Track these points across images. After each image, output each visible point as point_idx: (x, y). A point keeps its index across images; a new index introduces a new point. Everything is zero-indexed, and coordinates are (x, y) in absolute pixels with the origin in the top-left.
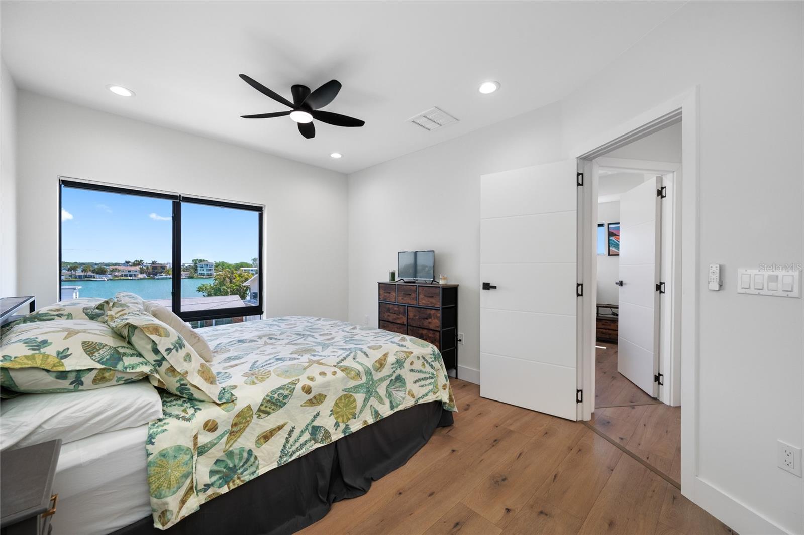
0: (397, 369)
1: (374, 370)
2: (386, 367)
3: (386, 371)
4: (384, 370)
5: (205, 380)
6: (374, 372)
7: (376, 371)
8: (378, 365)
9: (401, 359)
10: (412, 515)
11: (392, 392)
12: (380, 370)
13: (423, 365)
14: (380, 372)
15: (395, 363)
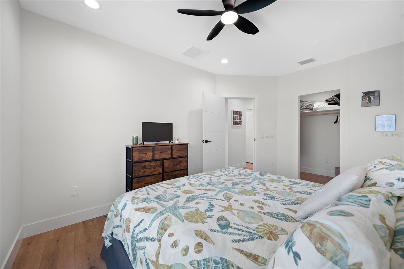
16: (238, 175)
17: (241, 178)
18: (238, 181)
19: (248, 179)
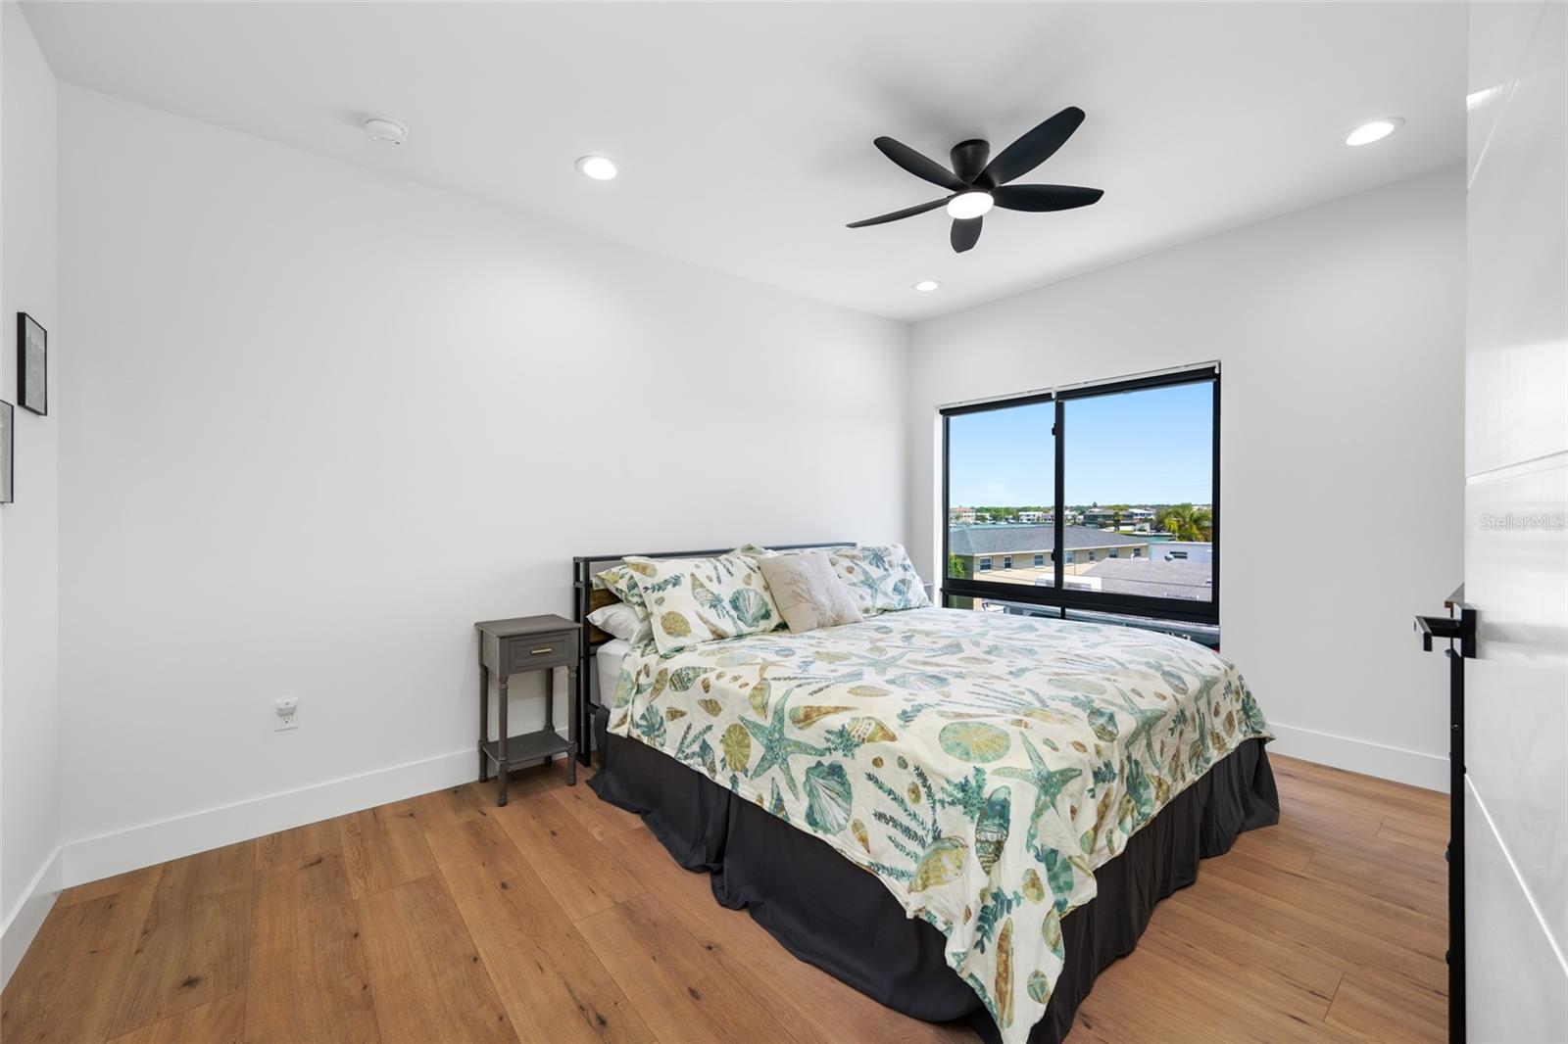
0: (836, 749)
1: (790, 718)
2: (814, 725)
3: (812, 736)
4: (808, 731)
5: (664, 628)
6: (787, 721)
7: (794, 722)
8: (801, 714)
9: (853, 733)
10: (652, 960)
11: (817, 789)
12: (801, 725)
13: (914, 791)
14: (800, 728)
15: (836, 733)
16: (951, 679)
17: (937, 665)
18: (945, 656)
19: (915, 662)
